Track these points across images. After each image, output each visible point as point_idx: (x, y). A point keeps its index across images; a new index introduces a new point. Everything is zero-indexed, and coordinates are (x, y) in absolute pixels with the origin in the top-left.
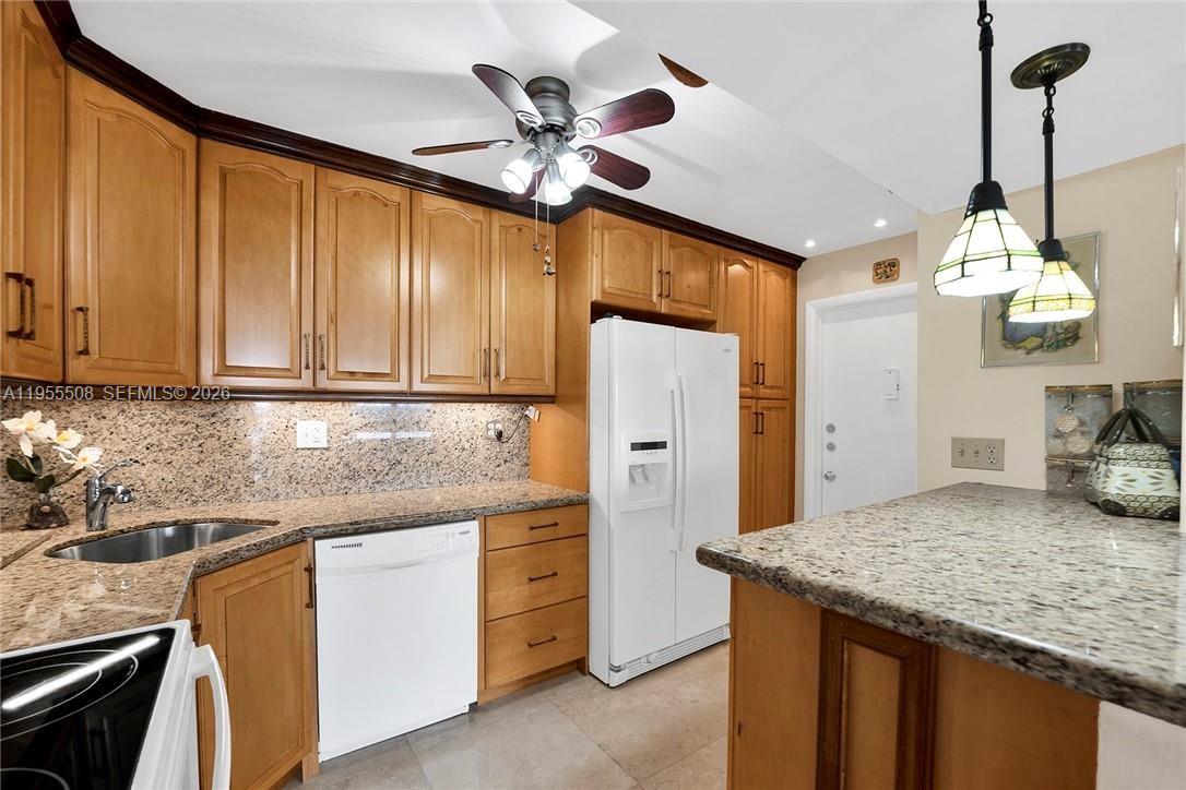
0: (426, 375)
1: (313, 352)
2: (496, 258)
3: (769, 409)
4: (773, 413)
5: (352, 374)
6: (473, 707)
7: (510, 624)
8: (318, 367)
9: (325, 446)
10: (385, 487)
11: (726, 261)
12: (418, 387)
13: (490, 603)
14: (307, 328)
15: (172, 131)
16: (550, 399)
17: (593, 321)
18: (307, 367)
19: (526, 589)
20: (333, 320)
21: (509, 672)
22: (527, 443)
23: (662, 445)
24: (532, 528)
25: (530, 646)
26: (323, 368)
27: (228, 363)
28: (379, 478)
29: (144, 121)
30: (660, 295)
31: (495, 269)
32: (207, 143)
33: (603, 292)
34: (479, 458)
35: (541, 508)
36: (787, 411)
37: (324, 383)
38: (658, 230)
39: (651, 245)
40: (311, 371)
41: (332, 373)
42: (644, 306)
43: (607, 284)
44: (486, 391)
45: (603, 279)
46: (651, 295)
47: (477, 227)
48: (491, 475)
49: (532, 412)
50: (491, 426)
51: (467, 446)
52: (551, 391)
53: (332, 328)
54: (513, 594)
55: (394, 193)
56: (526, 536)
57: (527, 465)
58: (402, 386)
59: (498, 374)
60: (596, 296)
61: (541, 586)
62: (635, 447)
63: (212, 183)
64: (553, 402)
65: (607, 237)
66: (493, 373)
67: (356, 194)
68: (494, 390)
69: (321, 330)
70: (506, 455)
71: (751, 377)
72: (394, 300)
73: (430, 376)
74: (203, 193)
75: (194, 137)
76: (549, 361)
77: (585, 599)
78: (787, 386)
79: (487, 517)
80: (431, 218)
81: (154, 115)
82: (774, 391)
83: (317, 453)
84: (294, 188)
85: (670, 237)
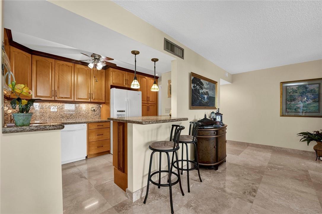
0: (77, 98)
1: (54, 93)
2: (92, 76)
3: (151, 106)
4: (152, 107)
5: (62, 97)
6: (86, 157)
7: (93, 143)
8: (55, 96)
9: (57, 111)
10: (69, 119)
11: (141, 77)
12: (76, 100)
13: (89, 139)
14: (53, 89)
15: (27, 54)
16: (104, 103)
17: (111, 89)
18: (53, 96)
19: (97, 137)
20: (58, 87)
21: (94, 151)
22: (100, 112)
23: (124, 111)
24: (98, 126)
25: (98, 147)
26: (56, 96)
27: (38, 95)
28: (68, 118)
29: (23, 53)
30: (125, 84)
31: (92, 78)
32: (33, 56)
33: (113, 83)
34: (90, 115)
35: (100, 122)
36: (155, 107)
37: (56, 99)
38: (125, 72)
39: (123, 74)
40: (54, 97)
41: (58, 97)
42: (122, 86)
43: (114, 82)
44: (90, 101)
45: (113, 81)
46: (124, 84)
47: (88, 70)
48: (92, 118)
49: (101, 106)
50: (92, 108)
51: (87, 112)
52: (104, 102)
53: (58, 89)
54: (94, 138)
55: (70, 64)
56: (97, 127)
57: (100, 116)
58: (72, 100)
59: (92, 98)
60: (112, 84)
61: (100, 136)
62: (118, 111)
63: (34, 63)
64: (105, 104)
65: (114, 73)
66: (91, 98)
67: (63, 65)
68: (92, 101)
69: (56, 89)
70: (96, 114)
71: (147, 100)
72: (71, 84)
73: (78, 98)
74: (33, 64)
75: (31, 55)
76: (104, 96)
77: (109, 140)
78: (155, 101)
79: (88, 123)
80: (78, 69)
81: (24, 52)
82: (152, 102)
83: (55, 112)
84: (50, 64)
85: (128, 73)
